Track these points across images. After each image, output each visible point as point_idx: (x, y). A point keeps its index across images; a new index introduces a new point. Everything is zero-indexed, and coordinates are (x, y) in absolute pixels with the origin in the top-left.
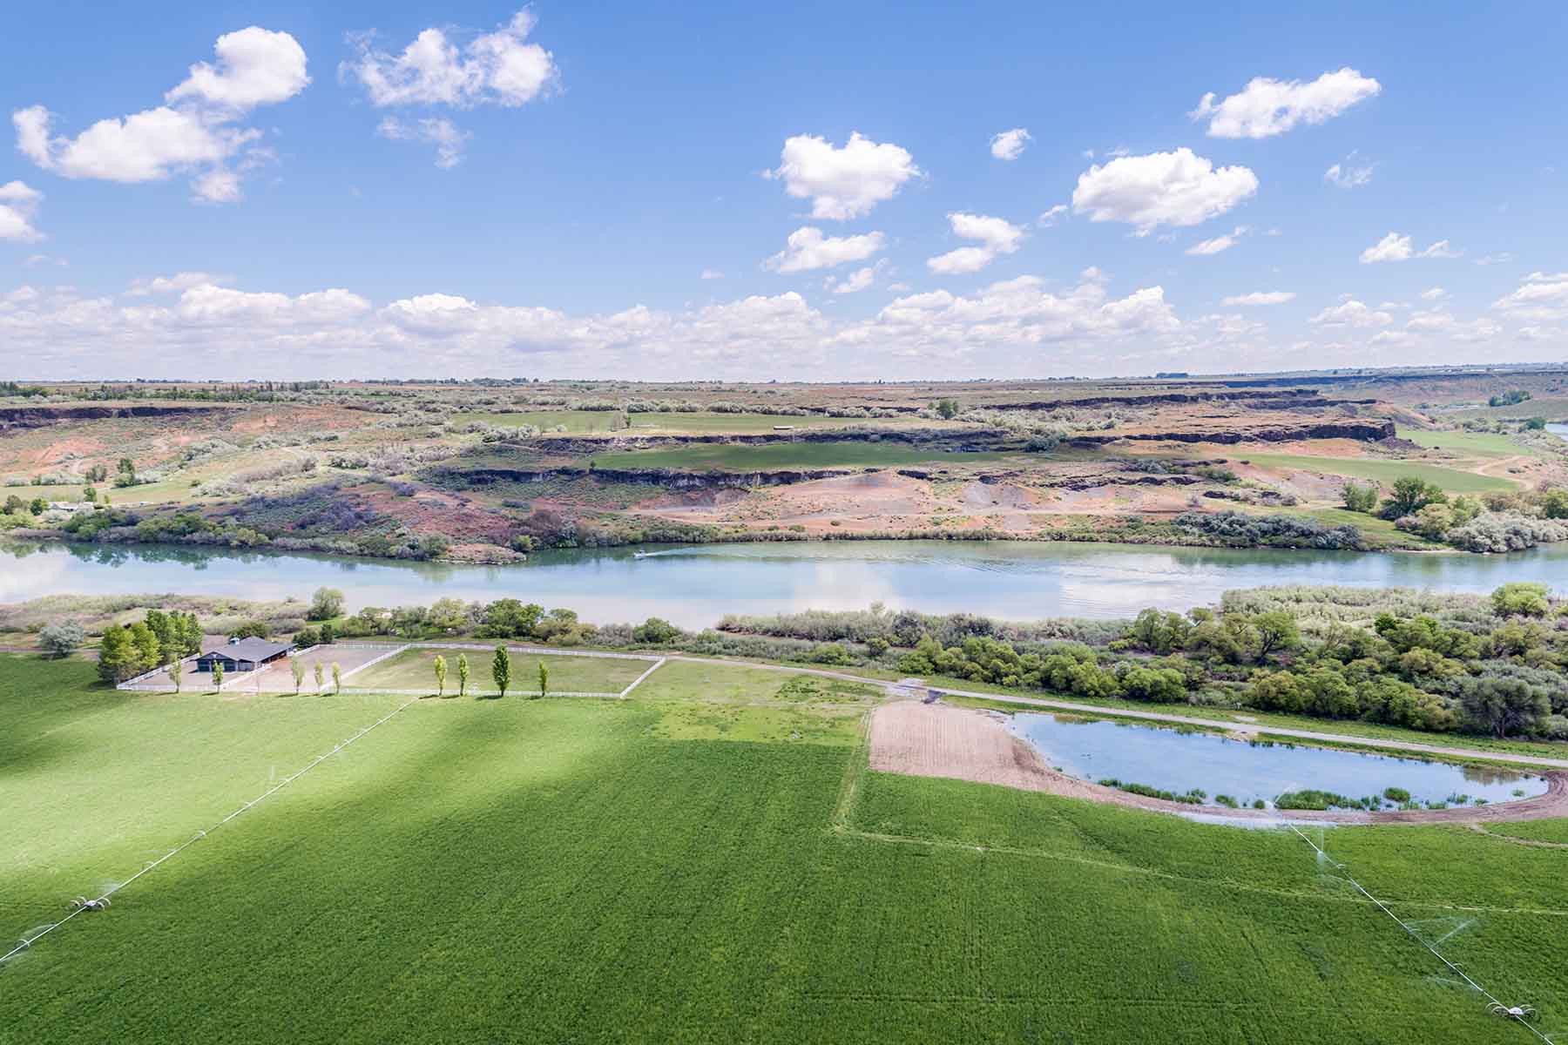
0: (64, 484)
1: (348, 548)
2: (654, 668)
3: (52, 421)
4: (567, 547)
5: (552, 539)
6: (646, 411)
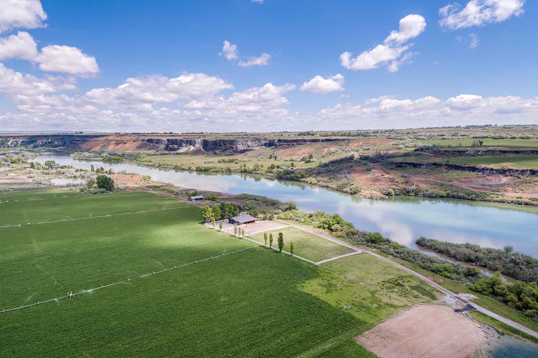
2: (355, 253)
3: (306, 143)
4: (410, 195)
5: (404, 192)
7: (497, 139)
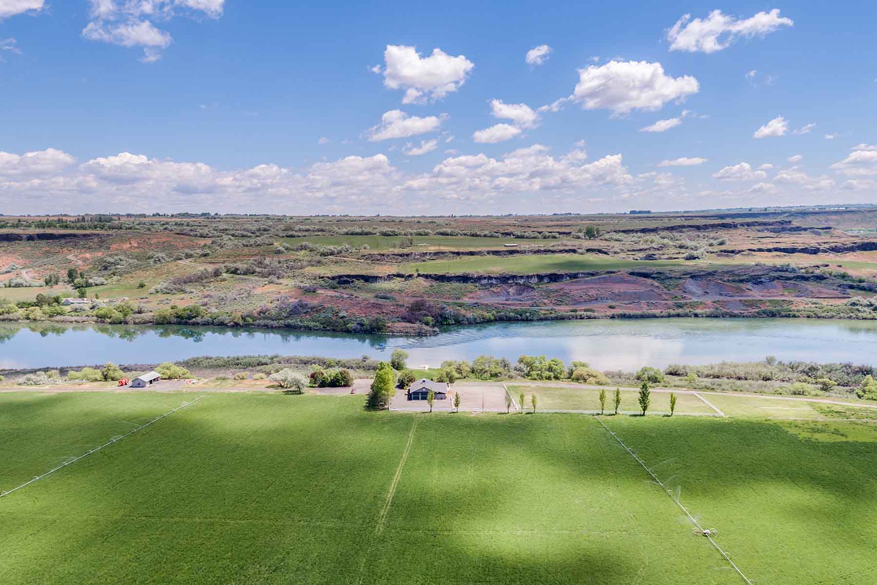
0: (30, 286)
1: (314, 326)
4: (450, 324)
5: (440, 319)
6: (397, 235)
7: (390, 235)
